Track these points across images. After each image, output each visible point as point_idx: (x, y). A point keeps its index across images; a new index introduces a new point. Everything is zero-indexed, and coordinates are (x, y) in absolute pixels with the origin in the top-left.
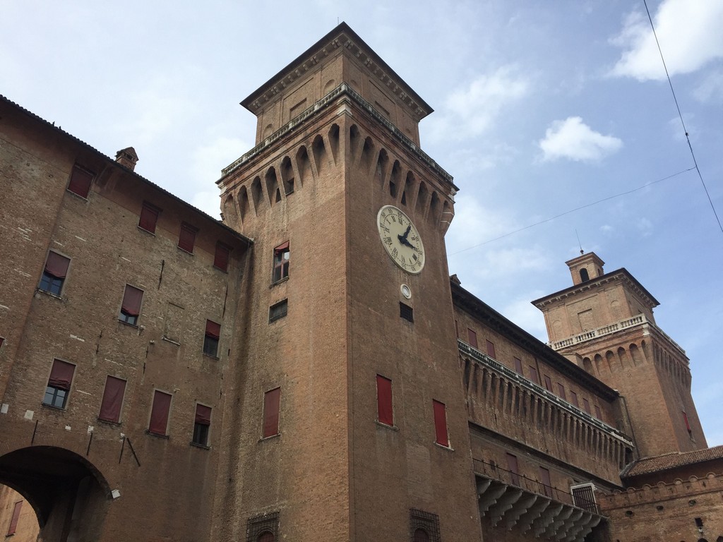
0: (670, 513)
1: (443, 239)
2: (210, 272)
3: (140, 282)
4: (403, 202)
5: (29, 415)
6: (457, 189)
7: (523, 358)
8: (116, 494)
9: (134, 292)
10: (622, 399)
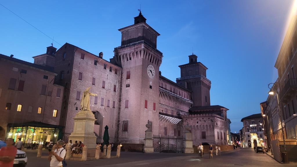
0: (193, 120)
1: (159, 68)
2: (114, 75)
3: (105, 80)
4: (152, 63)
5: (93, 106)
6: (163, 56)
7: (172, 87)
8: (104, 117)
9: (104, 82)
10: (193, 93)
